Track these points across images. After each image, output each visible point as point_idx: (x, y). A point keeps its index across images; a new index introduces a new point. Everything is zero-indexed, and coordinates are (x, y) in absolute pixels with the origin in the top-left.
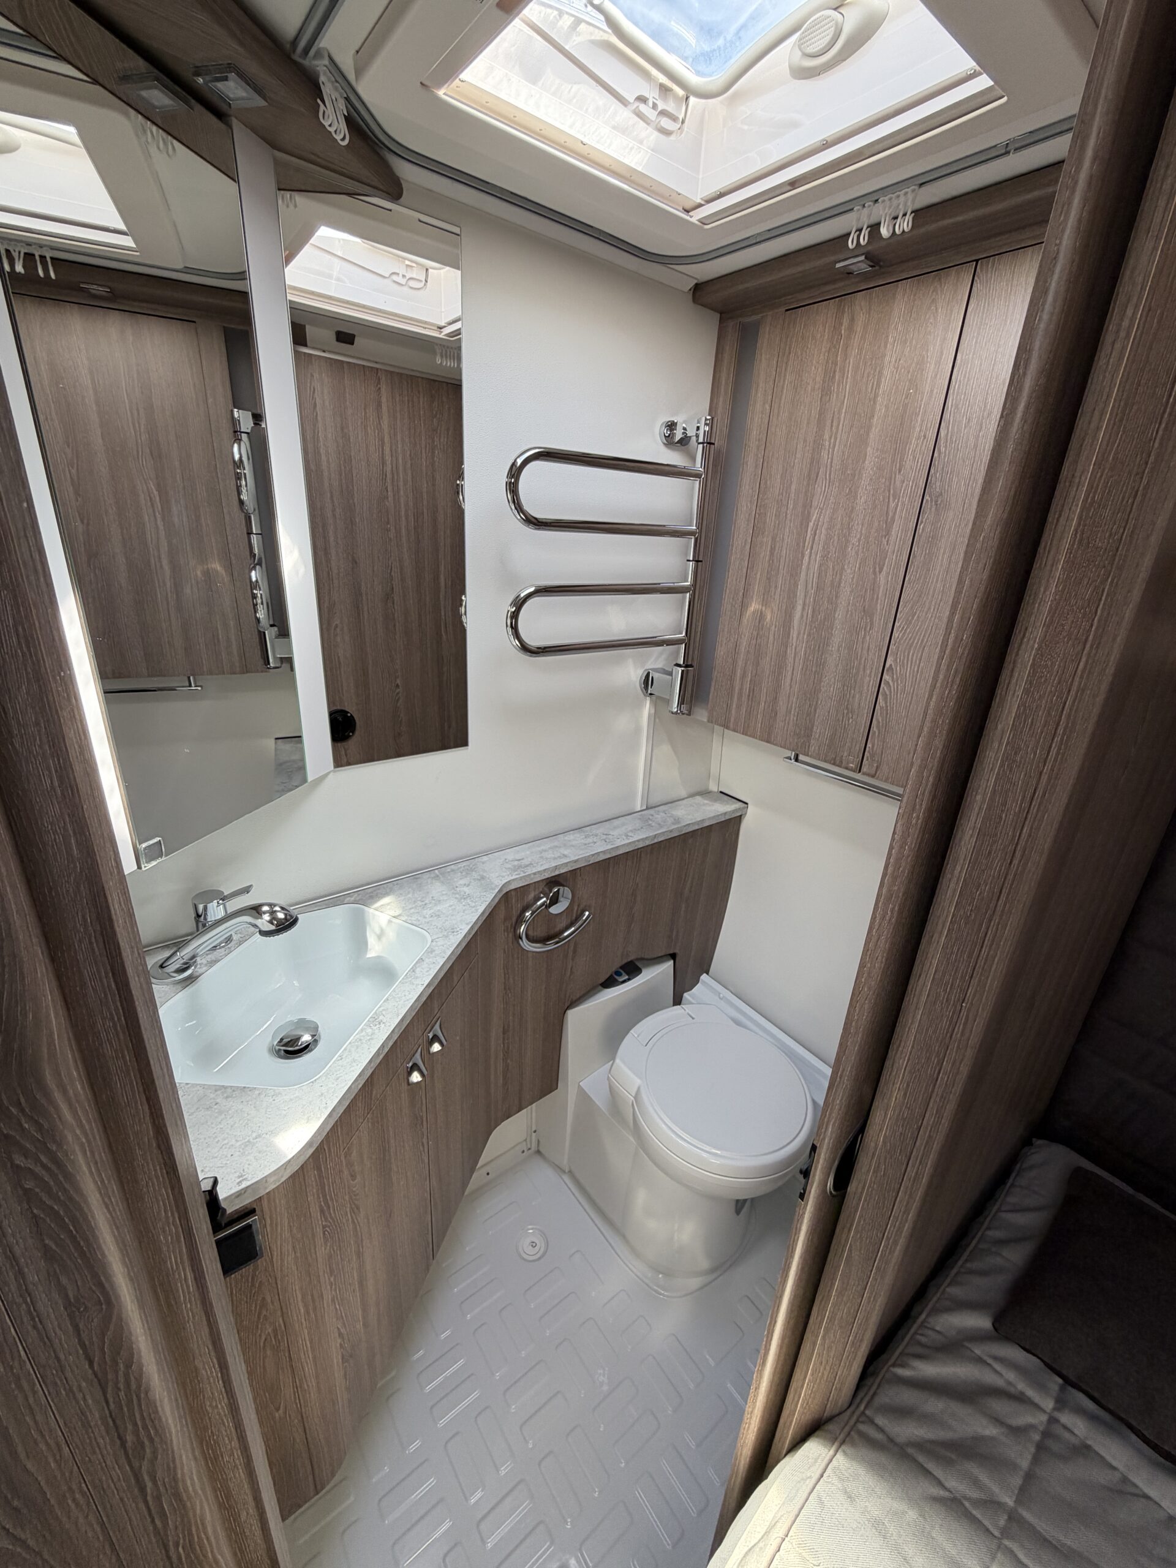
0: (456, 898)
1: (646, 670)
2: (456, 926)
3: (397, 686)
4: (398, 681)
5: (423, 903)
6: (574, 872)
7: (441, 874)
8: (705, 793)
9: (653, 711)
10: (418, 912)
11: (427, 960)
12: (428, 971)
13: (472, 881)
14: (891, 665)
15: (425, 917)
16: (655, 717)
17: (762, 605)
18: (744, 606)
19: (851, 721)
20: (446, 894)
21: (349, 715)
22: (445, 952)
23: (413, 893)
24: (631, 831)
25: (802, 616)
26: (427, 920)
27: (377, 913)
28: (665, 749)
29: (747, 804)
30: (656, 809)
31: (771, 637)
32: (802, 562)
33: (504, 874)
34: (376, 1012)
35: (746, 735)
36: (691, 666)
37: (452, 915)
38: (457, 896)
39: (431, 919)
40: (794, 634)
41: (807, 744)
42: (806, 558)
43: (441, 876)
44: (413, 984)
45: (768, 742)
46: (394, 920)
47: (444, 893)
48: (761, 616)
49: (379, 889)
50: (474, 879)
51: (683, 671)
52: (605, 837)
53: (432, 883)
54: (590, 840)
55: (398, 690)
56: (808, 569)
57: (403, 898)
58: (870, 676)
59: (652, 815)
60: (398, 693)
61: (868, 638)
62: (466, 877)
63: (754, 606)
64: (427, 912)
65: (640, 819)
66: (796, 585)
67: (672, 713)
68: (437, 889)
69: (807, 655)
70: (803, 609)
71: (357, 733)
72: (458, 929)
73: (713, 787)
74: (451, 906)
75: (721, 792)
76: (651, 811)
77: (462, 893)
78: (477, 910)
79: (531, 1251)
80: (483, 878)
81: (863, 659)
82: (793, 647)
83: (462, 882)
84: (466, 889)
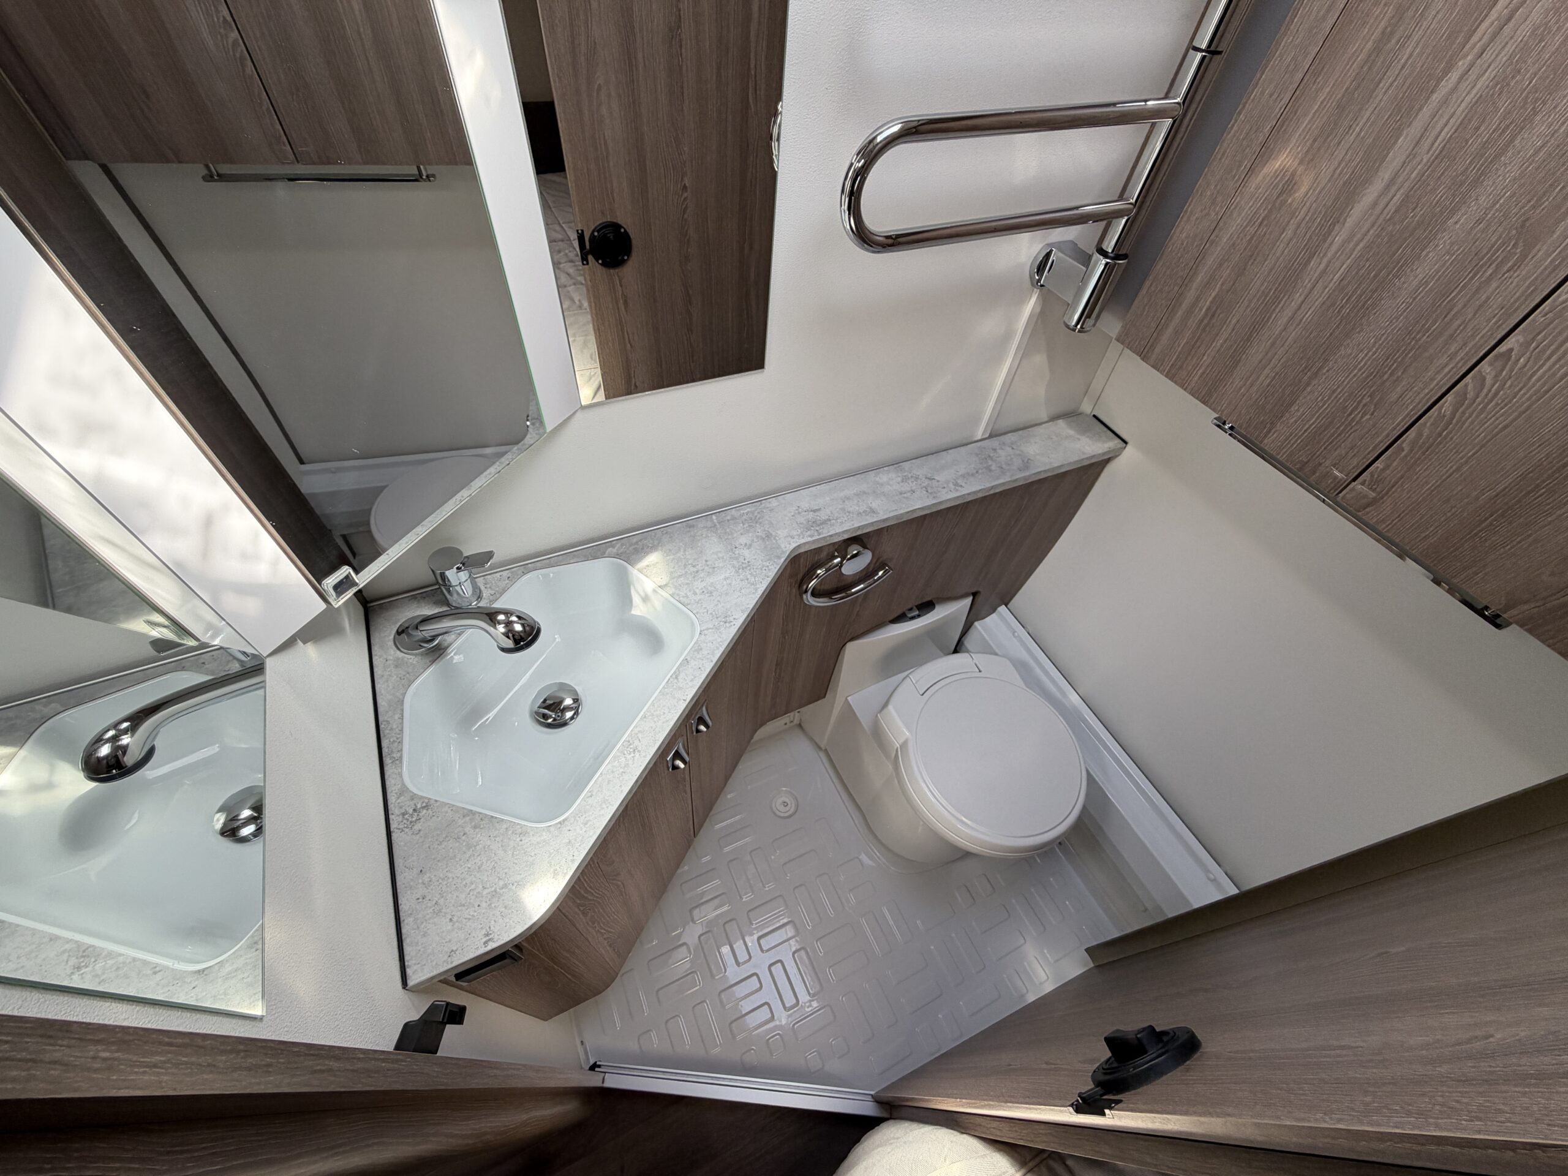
0: (734, 566)
1: (1048, 245)
2: (729, 613)
3: (685, 187)
4: (687, 182)
5: (695, 570)
6: (879, 532)
7: (719, 523)
8: (1070, 415)
9: (1038, 310)
10: (688, 584)
11: (693, 663)
12: (692, 680)
13: (755, 540)
14: (1511, 350)
15: (695, 594)
16: (1041, 317)
17: (1301, 162)
18: (1265, 152)
19: (1368, 417)
20: (723, 558)
21: (622, 230)
22: (713, 654)
23: (685, 551)
24: (963, 476)
25: (1375, 204)
26: (698, 597)
27: (641, 576)
28: (1040, 359)
29: (1126, 442)
30: (1002, 438)
31: (1289, 233)
32: (1436, 86)
33: (795, 533)
34: (631, 733)
35: (1171, 379)
36: (1124, 257)
37: (727, 594)
38: (735, 562)
39: (702, 596)
40: (1339, 237)
41: (1268, 426)
42: (1454, 76)
43: (718, 526)
44: (674, 698)
45: (1204, 403)
46: (660, 591)
47: (720, 555)
48: (1288, 184)
49: (645, 539)
50: (757, 537)
51: (1107, 264)
52: (927, 482)
53: (707, 536)
54: (906, 487)
55: (685, 195)
56: (1445, 102)
57: (672, 557)
58: (1451, 358)
59: (995, 450)
60: (685, 199)
61: (1494, 285)
62: (748, 531)
63: (1283, 160)
64: (699, 585)
65: (977, 455)
66: (1397, 133)
67: (1068, 326)
68: (712, 547)
69: (1345, 282)
70: (1387, 187)
71: (634, 254)
72: (732, 619)
73: (1087, 408)
74: (726, 579)
75: (1094, 416)
76: (994, 443)
77: (741, 559)
78: (756, 589)
79: (782, 808)
80: (769, 536)
81: (1458, 322)
82: (1325, 261)
83: (743, 540)
84: (746, 553)
